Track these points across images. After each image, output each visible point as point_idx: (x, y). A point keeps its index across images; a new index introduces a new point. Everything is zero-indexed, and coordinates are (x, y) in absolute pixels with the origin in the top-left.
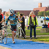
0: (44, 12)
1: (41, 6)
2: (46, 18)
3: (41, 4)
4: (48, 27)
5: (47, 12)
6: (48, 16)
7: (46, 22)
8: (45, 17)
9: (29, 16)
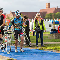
0: (53, 14)
1: (49, 7)
2: (56, 21)
3: (49, 4)
4: (57, 32)
5: (56, 13)
6: (57, 19)
7: (56, 26)
8: (54, 20)
9: (35, 19)
